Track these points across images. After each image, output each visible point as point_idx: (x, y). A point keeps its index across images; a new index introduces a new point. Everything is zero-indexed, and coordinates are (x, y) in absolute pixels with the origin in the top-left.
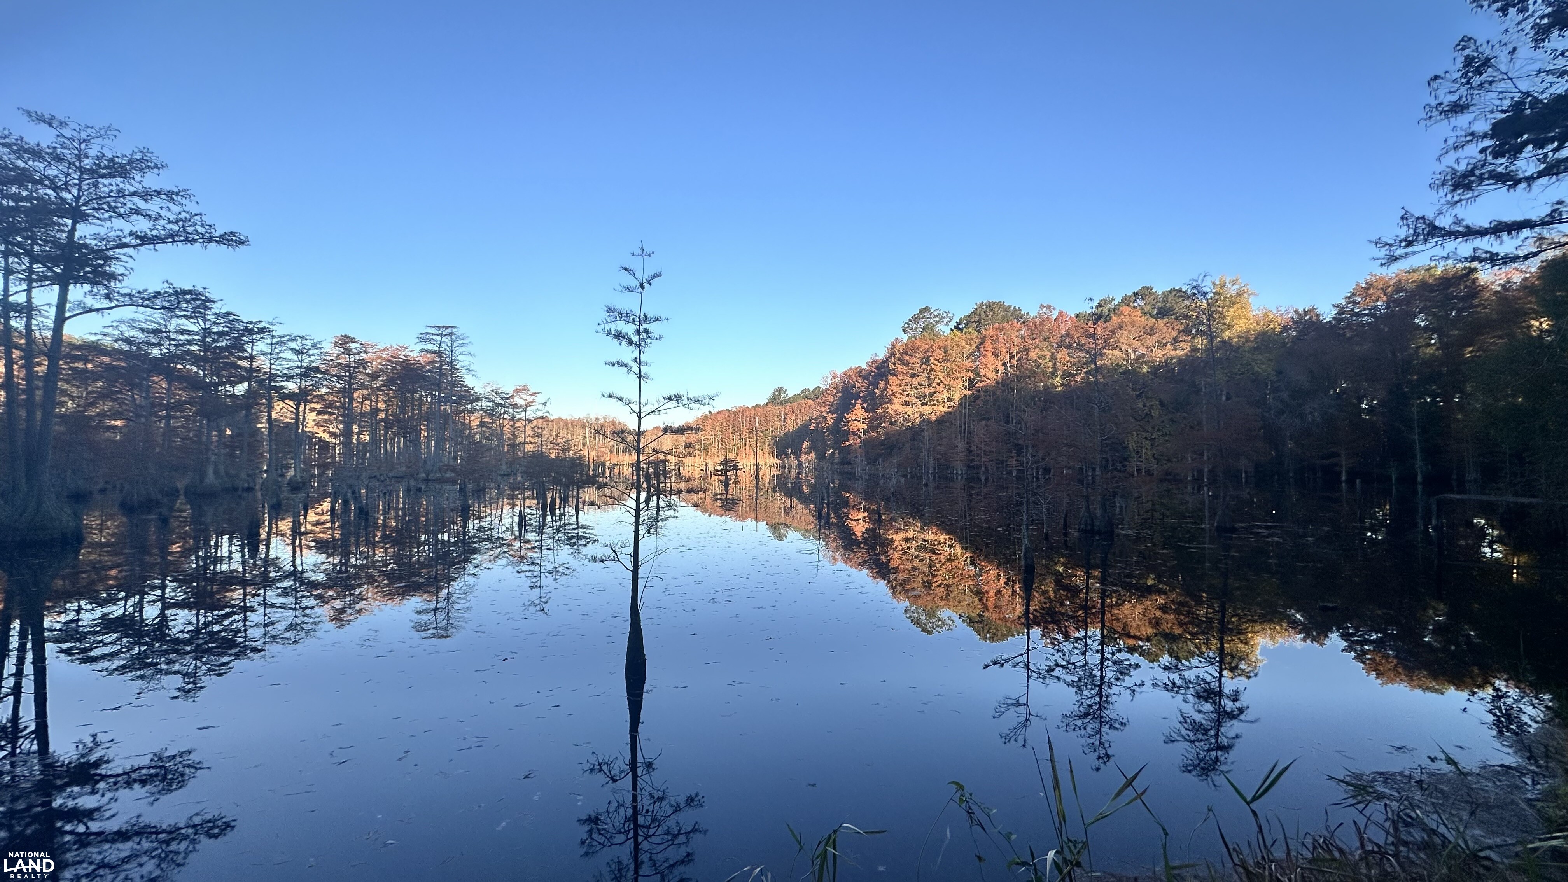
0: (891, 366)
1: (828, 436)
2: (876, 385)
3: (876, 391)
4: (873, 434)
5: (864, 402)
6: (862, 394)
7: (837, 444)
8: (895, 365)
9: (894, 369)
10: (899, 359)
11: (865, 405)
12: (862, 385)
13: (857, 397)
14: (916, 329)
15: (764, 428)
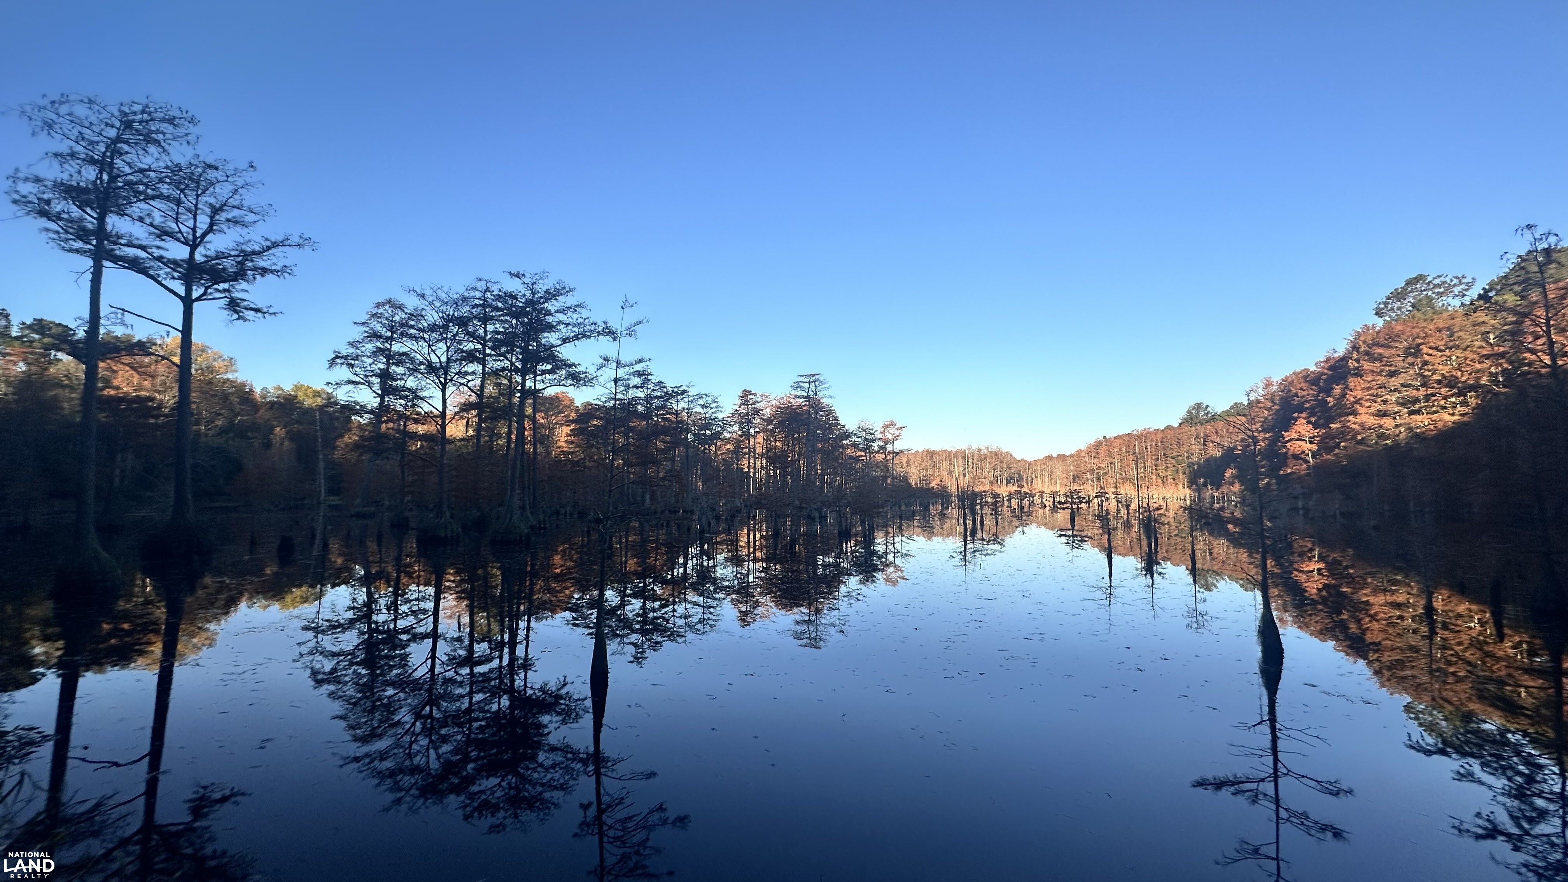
0: (1352, 364)
1: (1261, 461)
2: (1328, 391)
3: (1329, 399)
4: (1326, 457)
5: (1312, 414)
6: (1307, 405)
7: (1273, 472)
8: (1358, 361)
9: (1357, 368)
10: (1367, 353)
11: (1313, 419)
12: (1308, 393)
13: (1300, 409)
14: (1399, 309)
15: (1175, 454)
